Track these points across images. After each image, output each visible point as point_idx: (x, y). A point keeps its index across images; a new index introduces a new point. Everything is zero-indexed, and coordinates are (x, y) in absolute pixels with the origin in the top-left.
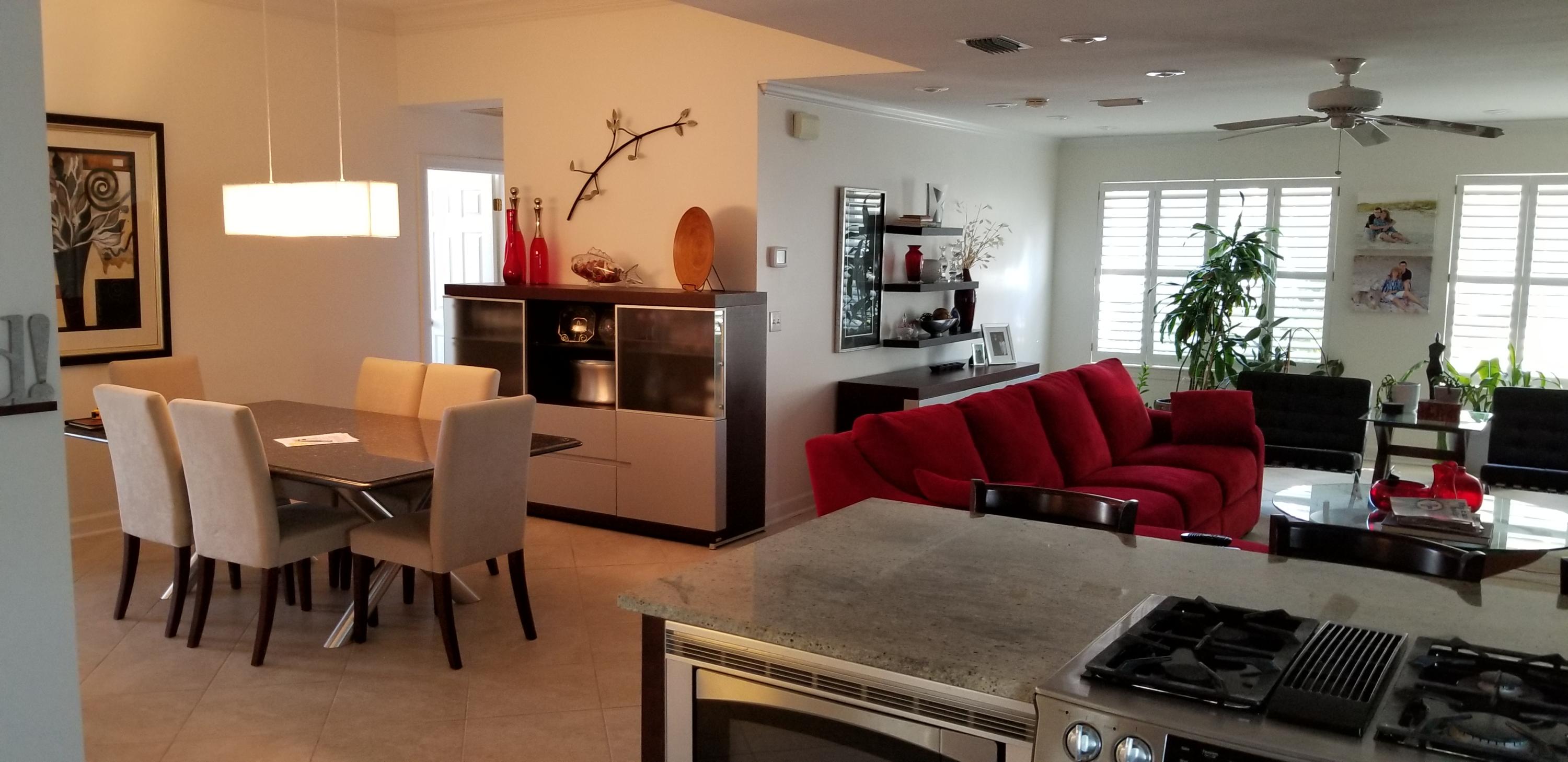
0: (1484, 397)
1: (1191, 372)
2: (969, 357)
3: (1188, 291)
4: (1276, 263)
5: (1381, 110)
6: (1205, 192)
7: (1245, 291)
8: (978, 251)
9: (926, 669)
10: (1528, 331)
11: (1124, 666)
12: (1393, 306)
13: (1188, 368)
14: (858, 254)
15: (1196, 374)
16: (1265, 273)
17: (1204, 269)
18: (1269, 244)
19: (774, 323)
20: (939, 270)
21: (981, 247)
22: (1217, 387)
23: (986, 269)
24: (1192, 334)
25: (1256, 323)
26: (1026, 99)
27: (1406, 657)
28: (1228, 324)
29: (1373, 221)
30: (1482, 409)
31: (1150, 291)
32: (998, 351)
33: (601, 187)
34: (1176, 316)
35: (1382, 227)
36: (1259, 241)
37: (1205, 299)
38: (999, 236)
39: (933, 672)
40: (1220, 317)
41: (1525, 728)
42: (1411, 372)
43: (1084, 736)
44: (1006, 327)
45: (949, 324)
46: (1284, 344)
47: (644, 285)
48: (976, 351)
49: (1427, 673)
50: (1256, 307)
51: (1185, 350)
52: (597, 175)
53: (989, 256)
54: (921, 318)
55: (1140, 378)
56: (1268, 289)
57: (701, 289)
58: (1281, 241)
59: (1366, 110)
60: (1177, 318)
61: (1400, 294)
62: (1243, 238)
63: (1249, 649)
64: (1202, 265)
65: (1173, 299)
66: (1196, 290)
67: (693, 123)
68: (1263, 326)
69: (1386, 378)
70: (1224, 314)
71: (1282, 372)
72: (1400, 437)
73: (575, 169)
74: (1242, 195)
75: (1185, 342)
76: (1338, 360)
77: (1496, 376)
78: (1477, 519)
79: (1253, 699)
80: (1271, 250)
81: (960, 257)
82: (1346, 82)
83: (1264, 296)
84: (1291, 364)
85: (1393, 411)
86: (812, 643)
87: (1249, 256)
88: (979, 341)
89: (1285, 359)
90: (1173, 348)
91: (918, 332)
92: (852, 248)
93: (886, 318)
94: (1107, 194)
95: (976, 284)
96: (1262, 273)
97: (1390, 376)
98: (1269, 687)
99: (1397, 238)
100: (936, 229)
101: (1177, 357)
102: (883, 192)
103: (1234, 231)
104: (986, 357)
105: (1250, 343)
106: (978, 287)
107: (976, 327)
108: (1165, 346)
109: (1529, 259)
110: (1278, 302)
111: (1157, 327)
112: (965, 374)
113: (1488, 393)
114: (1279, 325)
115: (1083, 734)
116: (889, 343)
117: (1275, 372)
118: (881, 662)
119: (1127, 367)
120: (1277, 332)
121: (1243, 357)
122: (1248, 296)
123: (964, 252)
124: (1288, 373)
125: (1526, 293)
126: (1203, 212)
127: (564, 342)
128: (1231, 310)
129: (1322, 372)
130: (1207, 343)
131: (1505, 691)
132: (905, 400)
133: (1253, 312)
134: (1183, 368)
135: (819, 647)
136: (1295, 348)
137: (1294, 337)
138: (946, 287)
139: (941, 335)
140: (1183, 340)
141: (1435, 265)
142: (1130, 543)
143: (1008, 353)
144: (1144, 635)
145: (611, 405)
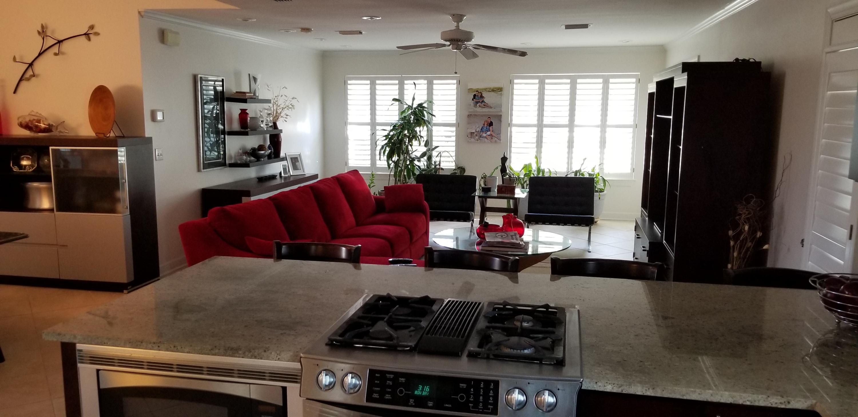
0: (526, 181)
1: (395, 175)
2: (280, 172)
3: (391, 133)
4: (432, 118)
5: (474, 42)
6: (397, 82)
7: (419, 133)
8: (281, 112)
9: (240, 352)
10: (543, 150)
11: (347, 335)
12: (485, 139)
13: (393, 173)
14: (212, 114)
15: (397, 176)
16: (427, 124)
17: (399, 122)
18: (429, 109)
19: (158, 155)
20: (259, 123)
21: (282, 110)
22: (408, 182)
23: (286, 122)
24: (395, 156)
25: (424, 149)
26: (300, 28)
27: (483, 314)
28: (411, 150)
29: (475, 97)
30: (525, 188)
31: (373, 133)
32: (295, 168)
33: (36, 72)
34: (386, 146)
35: (479, 100)
36: (424, 107)
37: (400, 138)
38: (292, 104)
39: (244, 353)
40: (407, 147)
41: (532, 342)
42: (494, 171)
43: (326, 376)
44: (299, 154)
45: (266, 153)
46: (438, 159)
47: (71, 134)
48: (283, 168)
49: (491, 319)
50: (424, 141)
51: (392, 164)
52: (33, 65)
53: (287, 115)
54: (250, 150)
55: (370, 179)
56: (429, 132)
57: (108, 135)
58: (434, 107)
59: (468, 41)
60: (387, 147)
61: (489, 133)
62: (416, 106)
63: (410, 318)
64: (398, 120)
65: (385, 138)
66: (395, 133)
67: (97, 34)
68: (428, 150)
69: (483, 175)
70: (409, 145)
71: (437, 174)
72: (491, 203)
73: (17, 61)
74: (415, 84)
75: (391, 160)
76: (462, 167)
77: (530, 171)
78: (522, 240)
79: (410, 344)
80: (430, 112)
81: (271, 116)
82: (458, 26)
83: (428, 135)
84: (441, 169)
85: (486, 190)
86: (172, 346)
87: (419, 115)
88: (285, 163)
89: (438, 167)
90: (386, 163)
91: (249, 158)
92: (208, 110)
93: (229, 151)
94: (349, 82)
95: (281, 131)
96: (426, 124)
97: (484, 173)
98: (419, 336)
99: (486, 106)
100: (255, 99)
101: (388, 168)
102: (223, 78)
103: (412, 103)
104: (289, 171)
105: (422, 159)
106: (282, 133)
107: (282, 155)
108: (382, 162)
109: (543, 116)
110: (434, 138)
111: (377, 152)
112: (278, 181)
113: (528, 180)
114: (435, 150)
115: (326, 375)
116: (232, 165)
117: (434, 174)
118: (213, 352)
119: (362, 174)
120: (434, 153)
121: (419, 167)
122: (420, 136)
123: (273, 113)
124: (440, 174)
125: (542, 131)
126: (397, 92)
127: (15, 171)
128: (412, 143)
129: (456, 173)
130: (402, 160)
131: (525, 324)
132: (243, 197)
133: (423, 144)
134: (391, 173)
135: (176, 348)
136: (443, 161)
137: (442, 156)
138: (263, 132)
139: (262, 159)
140: (390, 159)
141: (503, 119)
142: (357, 268)
143: (301, 169)
144: (360, 318)
145: (51, 210)
